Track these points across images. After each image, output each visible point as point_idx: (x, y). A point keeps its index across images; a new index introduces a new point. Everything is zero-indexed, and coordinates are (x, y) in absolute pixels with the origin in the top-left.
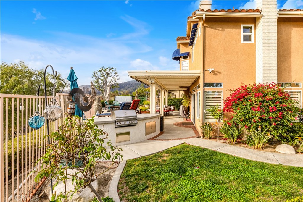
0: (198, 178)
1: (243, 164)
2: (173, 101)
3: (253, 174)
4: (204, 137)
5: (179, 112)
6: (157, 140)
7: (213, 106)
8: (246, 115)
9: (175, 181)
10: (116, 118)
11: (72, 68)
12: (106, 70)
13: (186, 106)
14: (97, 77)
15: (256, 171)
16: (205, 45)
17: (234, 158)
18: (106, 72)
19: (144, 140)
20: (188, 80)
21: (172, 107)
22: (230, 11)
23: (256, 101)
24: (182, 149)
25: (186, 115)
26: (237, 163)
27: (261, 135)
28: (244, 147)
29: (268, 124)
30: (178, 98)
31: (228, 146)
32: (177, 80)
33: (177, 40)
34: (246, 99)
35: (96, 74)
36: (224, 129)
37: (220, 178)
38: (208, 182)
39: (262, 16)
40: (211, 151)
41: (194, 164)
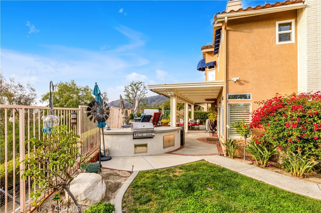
0: (207, 201)
1: (269, 193)
2: (200, 114)
3: (280, 207)
4: (227, 155)
5: (205, 126)
6: (175, 154)
7: (239, 121)
8: (280, 133)
9: (180, 200)
10: (134, 129)
11: (96, 83)
12: (135, 85)
13: (212, 121)
14: (128, 91)
15: (285, 204)
16: (229, 52)
17: (259, 184)
18: (135, 86)
19: (162, 153)
20: (212, 91)
21: (198, 121)
22: (259, 7)
23: (293, 116)
24: (198, 166)
25: (212, 130)
26: (261, 190)
27: (302, 160)
28: (277, 172)
29: (312, 146)
30: (207, 111)
31: (255, 169)
32: (199, 92)
33: (202, 49)
34: (279, 113)
35: (127, 89)
36: (250, 148)
37: (233, 204)
38: (217, 207)
39: (306, 6)
40: (231, 172)
41: (207, 184)
